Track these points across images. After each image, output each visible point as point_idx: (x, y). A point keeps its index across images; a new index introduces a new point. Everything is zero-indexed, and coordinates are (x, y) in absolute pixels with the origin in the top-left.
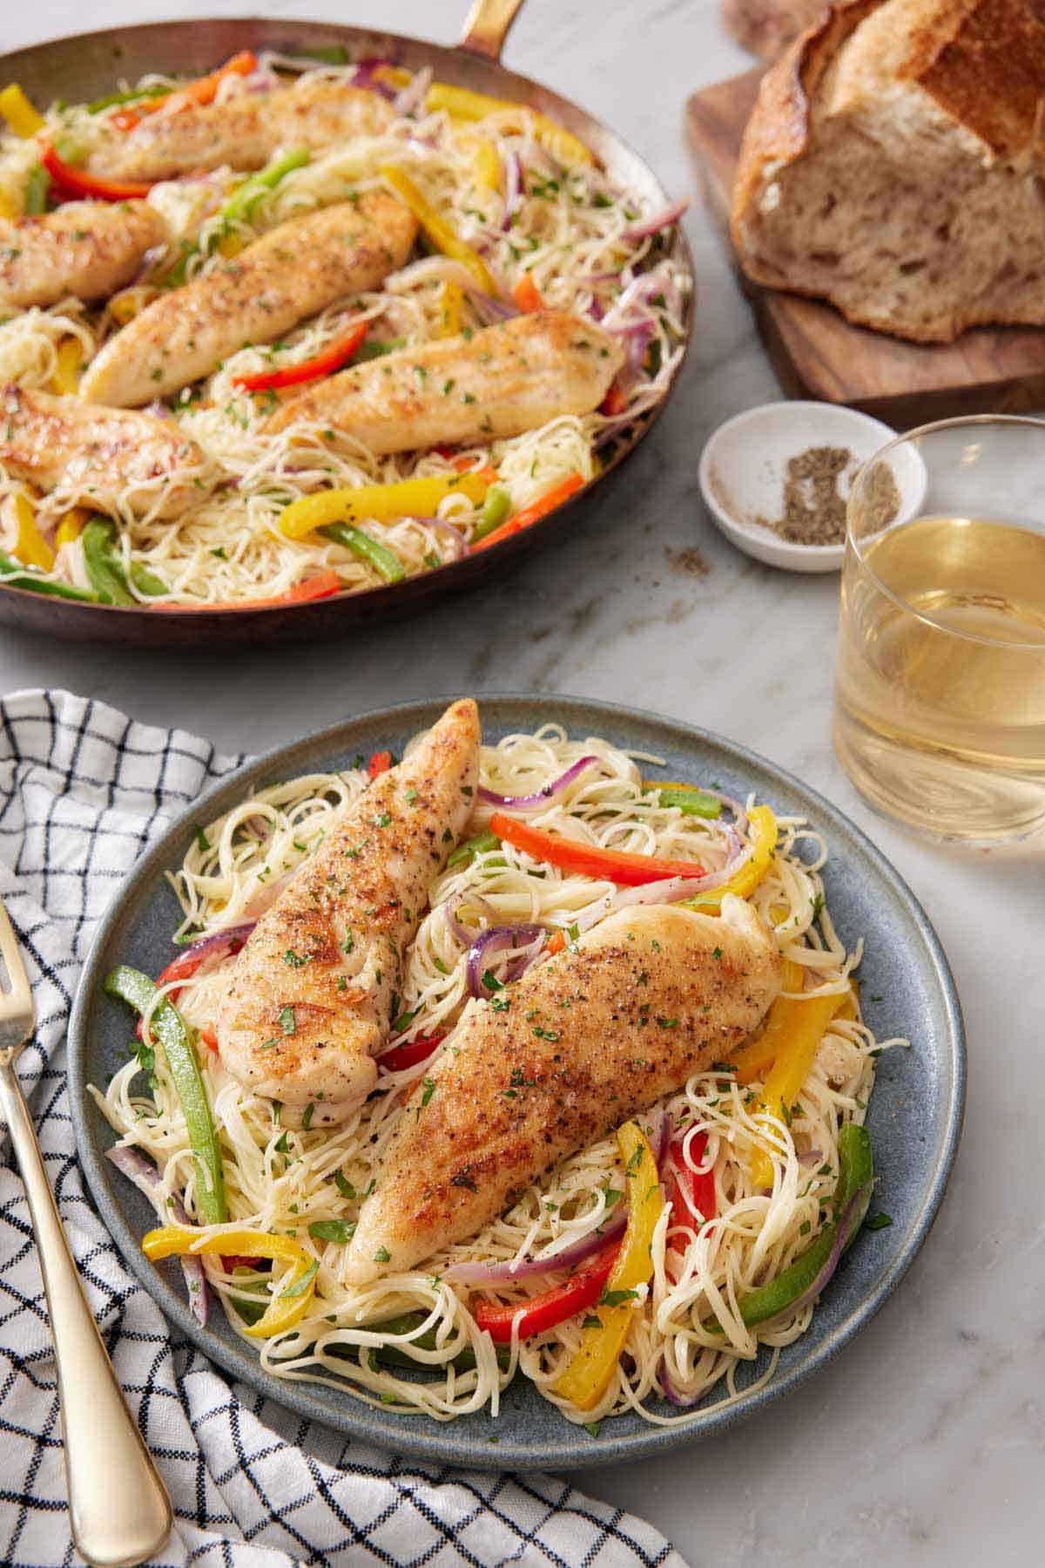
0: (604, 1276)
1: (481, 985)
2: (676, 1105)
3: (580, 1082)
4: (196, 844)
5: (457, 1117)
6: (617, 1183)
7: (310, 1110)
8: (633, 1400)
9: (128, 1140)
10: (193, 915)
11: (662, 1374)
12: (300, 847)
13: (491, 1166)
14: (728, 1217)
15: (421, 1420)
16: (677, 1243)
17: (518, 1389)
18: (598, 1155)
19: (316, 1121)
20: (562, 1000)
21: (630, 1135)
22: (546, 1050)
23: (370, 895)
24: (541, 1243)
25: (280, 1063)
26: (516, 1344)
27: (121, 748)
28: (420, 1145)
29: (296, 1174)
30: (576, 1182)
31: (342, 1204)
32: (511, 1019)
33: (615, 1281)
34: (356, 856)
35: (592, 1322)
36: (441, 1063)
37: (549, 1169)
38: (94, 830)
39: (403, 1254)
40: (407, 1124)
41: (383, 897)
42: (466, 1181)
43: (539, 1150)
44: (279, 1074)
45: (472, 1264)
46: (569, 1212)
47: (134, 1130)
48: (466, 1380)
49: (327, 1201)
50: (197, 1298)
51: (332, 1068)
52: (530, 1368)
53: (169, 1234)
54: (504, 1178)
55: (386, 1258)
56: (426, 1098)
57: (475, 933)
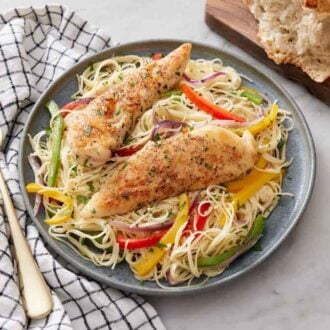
0: (159, 238)
1: (155, 137)
2: (203, 193)
3: (173, 177)
4: (89, 68)
5: (130, 176)
6: (174, 211)
7: (86, 161)
8: (156, 278)
9: (35, 154)
10: (81, 90)
11: (168, 273)
12: (121, 78)
13: (135, 194)
14: (206, 232)
15: (90, 263)
16: (185, 235)
17: (122, 264)
18: (172, 201)
19: (88, 165)
20: (177, 149)
21: (184, 197)
22: (165, 163)
23: (131, 99)
24: (144, 221)
25: (80, 143)
26: (126, 250)
27: (81, 30)
28: (116, 181)
29: (77, 179)
30: (162, 207)
31: (89, 192)
32: (159, 150)
33: (163, 240)
34: (132, 85)
35: (152, 250)
36: (132, 158)
37: (155, 201)
38: (63, 54)
39: (100, 212)
40: (115, 173)
41: (135, 101)
42: (126, 197)
43: (153, 194)
44: (79, 147)
45: (120, 222)
46: (156, 215)
47: (38, 152)
48: (108, 256)
49: (84, 190)
50: (37, 207)
51: (95, 149)
52: (128, 258)
53: (36, 186)
54: (139, 199)
55: (94, 212)
56: (124, 168)
57: (160, 120)
